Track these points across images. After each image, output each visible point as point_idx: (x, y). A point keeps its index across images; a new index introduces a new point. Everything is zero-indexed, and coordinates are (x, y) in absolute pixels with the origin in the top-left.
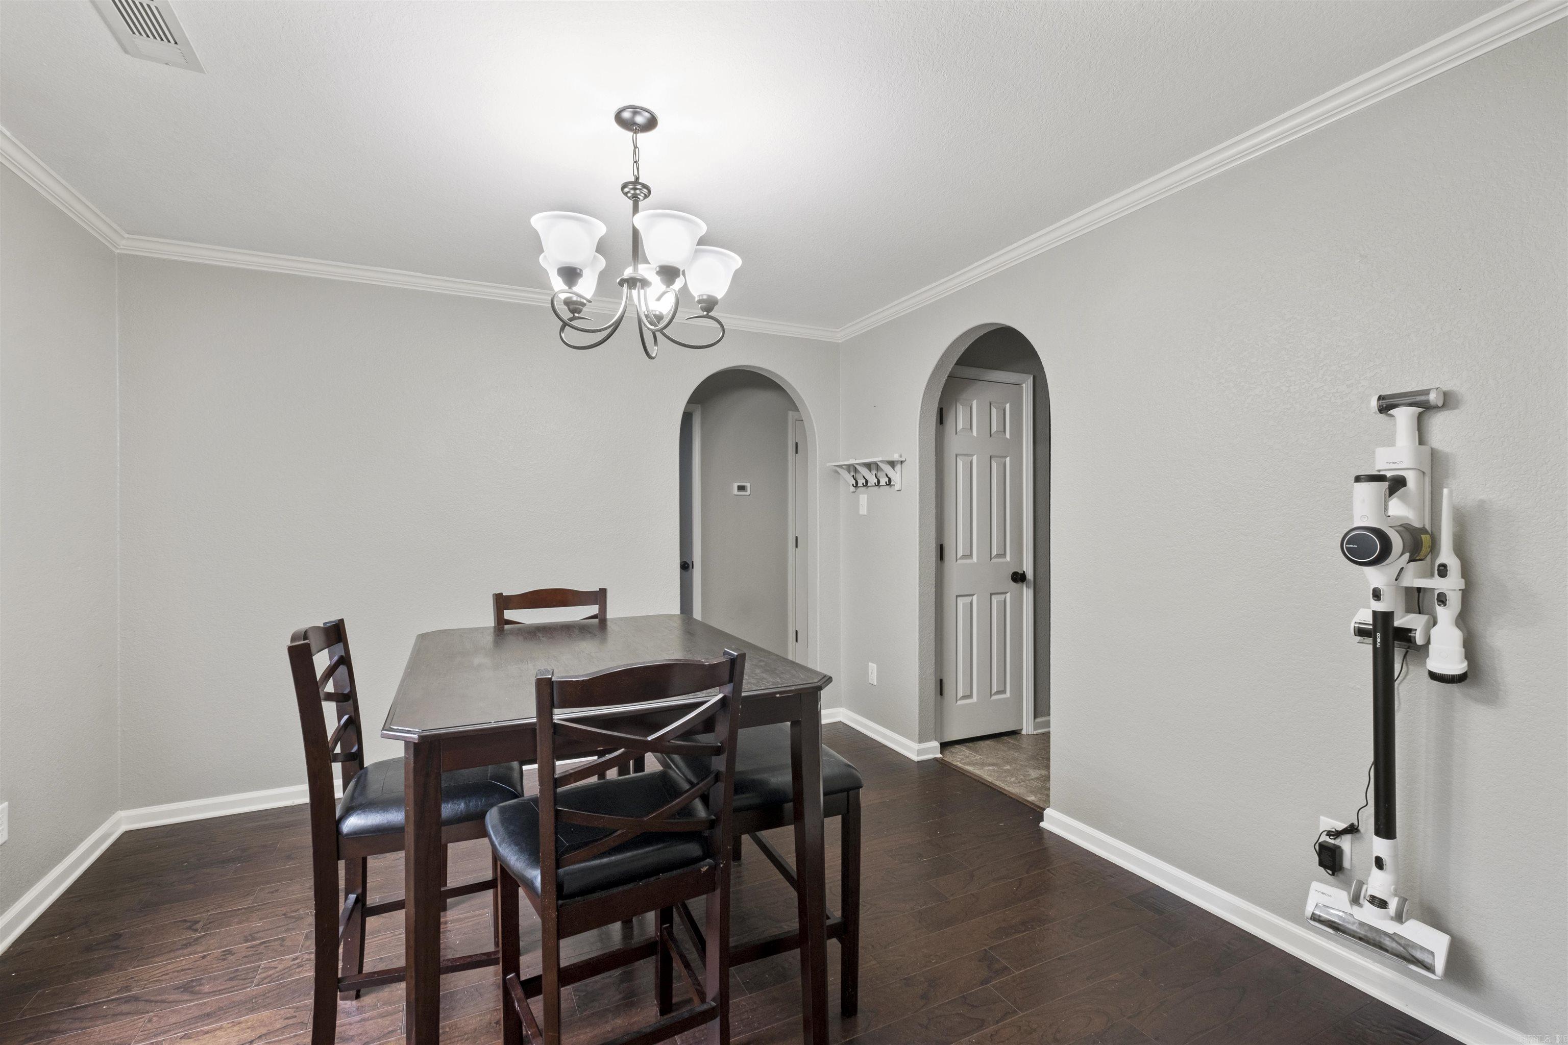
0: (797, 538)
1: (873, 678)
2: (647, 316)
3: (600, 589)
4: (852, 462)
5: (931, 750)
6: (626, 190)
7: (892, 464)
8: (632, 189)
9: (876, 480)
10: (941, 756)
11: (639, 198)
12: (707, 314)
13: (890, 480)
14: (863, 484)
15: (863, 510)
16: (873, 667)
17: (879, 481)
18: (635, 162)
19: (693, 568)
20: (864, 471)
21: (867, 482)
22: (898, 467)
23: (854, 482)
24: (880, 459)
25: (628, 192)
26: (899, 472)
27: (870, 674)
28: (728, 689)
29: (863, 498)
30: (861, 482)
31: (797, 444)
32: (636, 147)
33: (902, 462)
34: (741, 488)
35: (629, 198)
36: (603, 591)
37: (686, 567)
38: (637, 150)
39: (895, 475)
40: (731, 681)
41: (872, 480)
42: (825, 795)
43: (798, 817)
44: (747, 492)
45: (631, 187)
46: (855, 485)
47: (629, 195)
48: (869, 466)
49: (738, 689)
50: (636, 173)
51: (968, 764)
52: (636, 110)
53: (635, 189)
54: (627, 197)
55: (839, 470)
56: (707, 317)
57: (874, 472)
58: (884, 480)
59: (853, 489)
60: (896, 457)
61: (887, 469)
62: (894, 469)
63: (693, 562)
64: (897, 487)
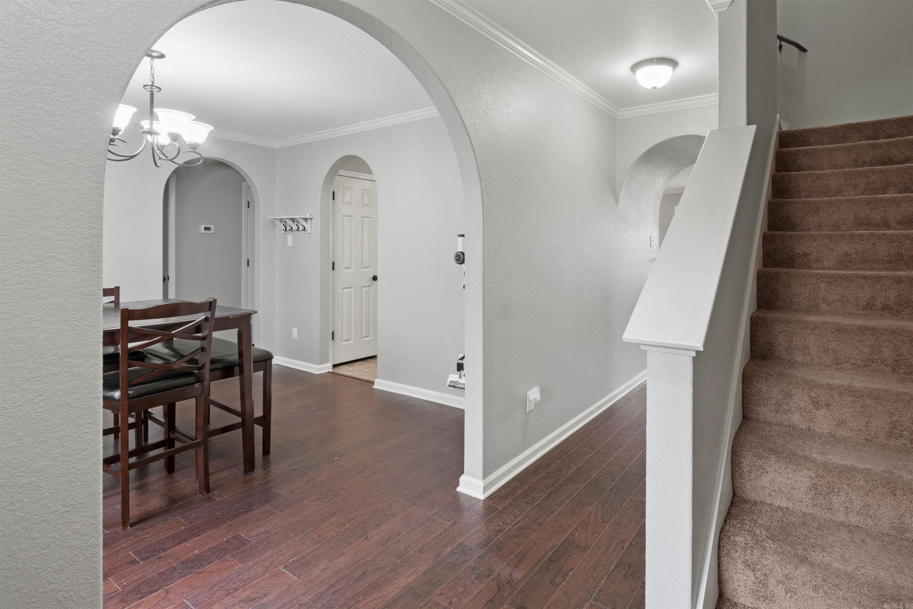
0: (248, 260)
1: (295, 335)
2: (157, 146)
3: (115, 287)
4: (283, 217)
5: (327, 368)
7: (306, 220)
9: (297, 228)
10: (332, 370)
12: (194, 151)
13: (305, 228)
14: (289, 229)
15: (290, 243)
16: (295, 330)
17: (298, 228)
18: (152, 74)
19: (168, 280)
20: (290, 223)
21: (292, 228)
22: (309, 221)
23: (284, 228)
24: (298, 217)
26: (310, 224)
27: (293, 334)
28: (209, 314)
29: (290, 237)
30: (288, 228)
31: (248, 202)
32: (152, 67)
33: (311, 219)
34: (207, 229)
36: (117, 289)
37: (166, 279)
38: (153, 68)
39: (308, 226)
40: (210, 310)
41: (295, 228)
42: (254, 363)
43: (241, 372)
44: (211, 231)
45: (149, 87)
46: (285, 230)
47: (148, 90)
48: (293, 220)
49: (213, 314)
50: (152, 80)
51: (345, 372)
55: (275, 221)
56: (193, 152)
57: (296, 223)
58: (301, 228)
59: (284, 232)
60: (308, 216)
61: (303, 222)
62: (307, 222)
63: (168, 276)
64: (308, 232)
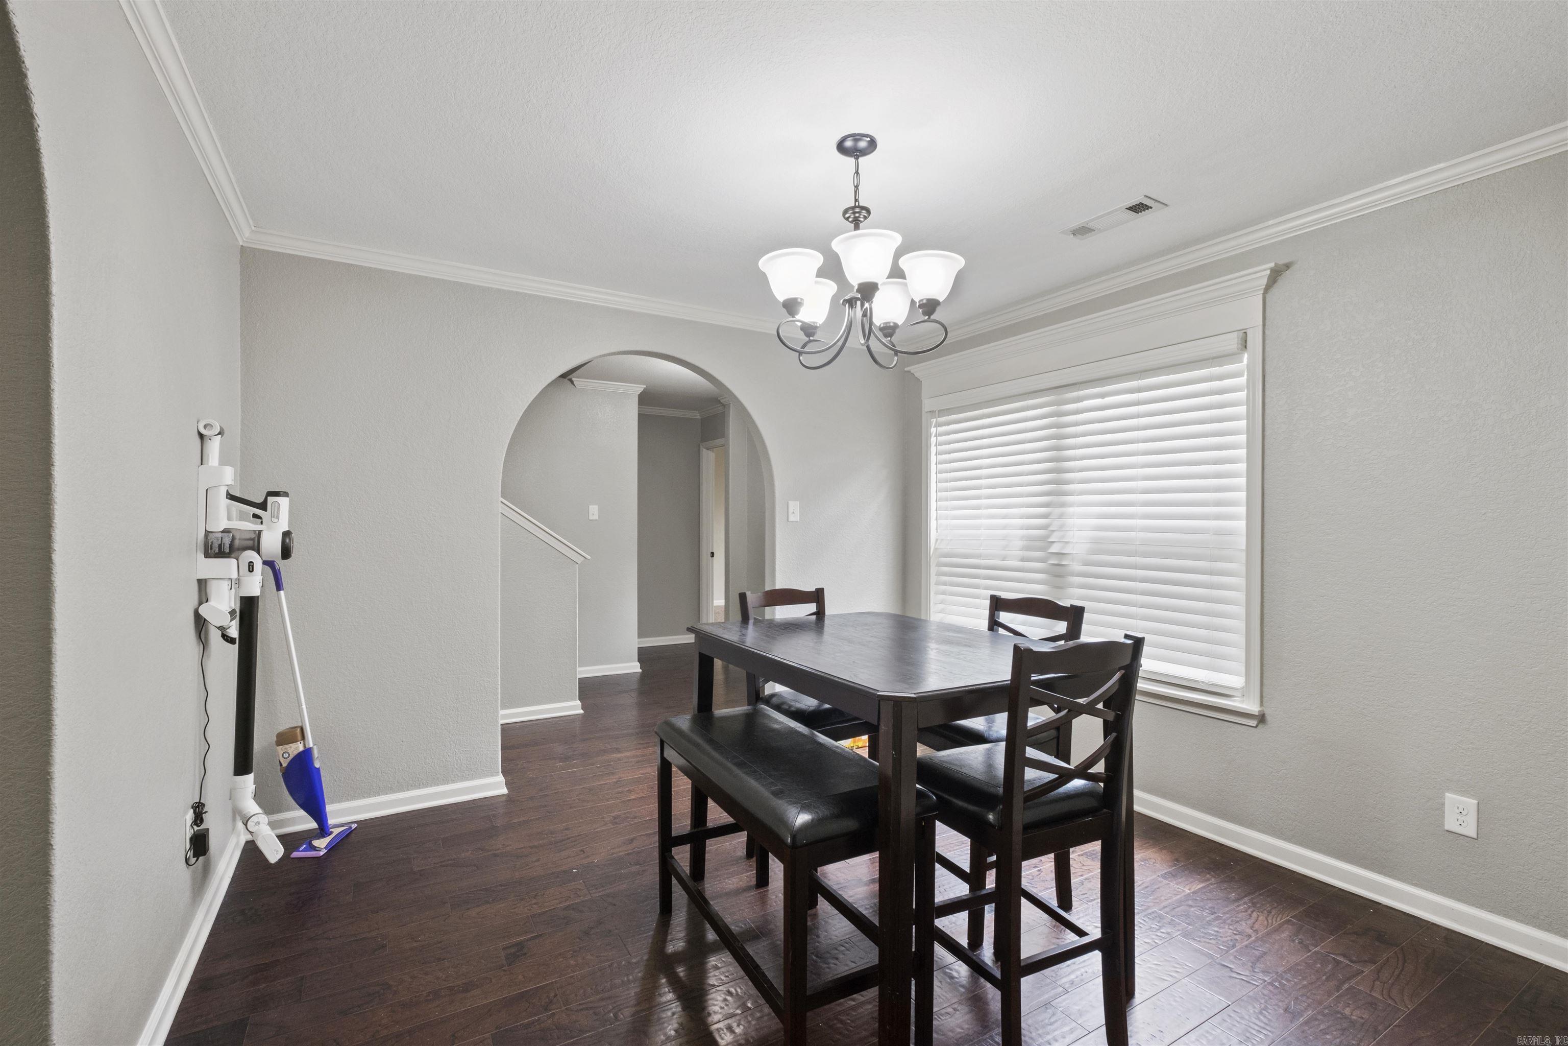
6: (847, 215)
8: (852, 213)
11: (860, 221)
25: (849, 217)
32: (857, 171)
35: (850, 222)
38: (858, 174)
45: (851, 212)
47: (850, 220)
50: (856, 197)
52: (856, 137)
53: (854, 213)
54: (849, 222)
